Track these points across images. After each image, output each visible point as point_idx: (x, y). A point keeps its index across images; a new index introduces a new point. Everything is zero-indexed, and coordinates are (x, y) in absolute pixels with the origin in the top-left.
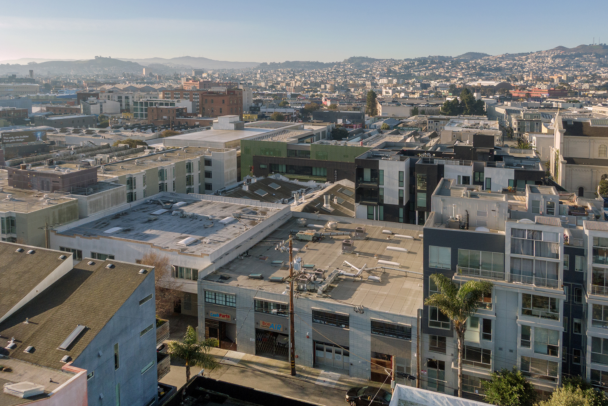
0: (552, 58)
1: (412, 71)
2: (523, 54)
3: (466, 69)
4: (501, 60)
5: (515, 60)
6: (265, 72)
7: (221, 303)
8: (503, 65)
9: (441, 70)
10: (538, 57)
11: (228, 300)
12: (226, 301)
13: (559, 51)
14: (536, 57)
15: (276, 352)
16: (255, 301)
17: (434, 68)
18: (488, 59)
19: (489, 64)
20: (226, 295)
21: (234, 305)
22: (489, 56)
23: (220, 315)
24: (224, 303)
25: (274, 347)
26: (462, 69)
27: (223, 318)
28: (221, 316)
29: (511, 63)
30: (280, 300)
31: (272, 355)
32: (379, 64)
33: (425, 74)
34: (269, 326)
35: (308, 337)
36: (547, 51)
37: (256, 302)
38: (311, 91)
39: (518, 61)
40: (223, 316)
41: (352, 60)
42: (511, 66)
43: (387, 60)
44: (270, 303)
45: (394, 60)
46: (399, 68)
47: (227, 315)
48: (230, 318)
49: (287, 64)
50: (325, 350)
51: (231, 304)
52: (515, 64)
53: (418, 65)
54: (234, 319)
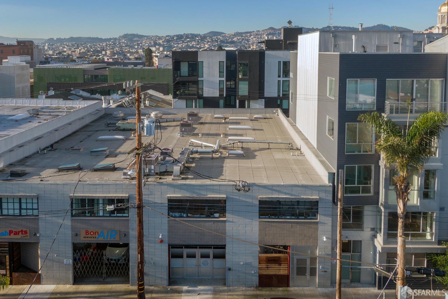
0: (267, 35)
1: (172, 43)
2: (248, 33)
3: (211, 42)
4: (234, 36)
5: (242, 36)
6: (52, 45)
7: (11, 212)
8: (235, 39)
9: (194, 43)
10: (258, 34)
11: (24, 206)
12: (20, 209)
13: (270, 30)
14: (257, 35)
15: (107, 273)
16: (72, 200)
17: (188, 41)
18: (225, 36)
19: (226, 39)
20: (20, 199)
21: (35, 212)
22: (225, 34)
23: (11, 232)
24: (17, 212)
25: (104, 266)
26: (208, 42)
27: (16, 236)
28: (12, 234)
29: (240, 39)
30: (116, 192)
31: (101, 280)
32: (146, 39)
33: (182, 46)
34: (97, 236)
35: (162, 241)
36: (263, 30)
37: (74, 202)
38: (94, 56)
39: (245, 37)
40: (16, 233)
41: (125, 36)
42: (241, 40)
43: (153, 36)
44: (98, 200)
45: (158, 36)
46: (163, 42)
47: (22, 231)
48: (28, 234)
49: (72, 39)
50: (185, 255)
51: (30, 212)
52: (243, 39)
53: (177, 39)
54: (35, 235)
